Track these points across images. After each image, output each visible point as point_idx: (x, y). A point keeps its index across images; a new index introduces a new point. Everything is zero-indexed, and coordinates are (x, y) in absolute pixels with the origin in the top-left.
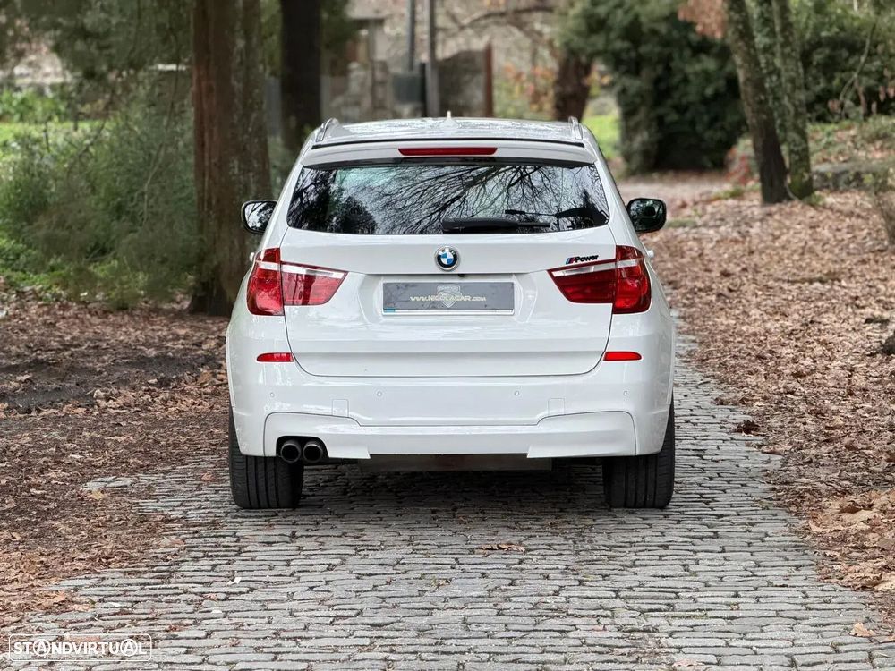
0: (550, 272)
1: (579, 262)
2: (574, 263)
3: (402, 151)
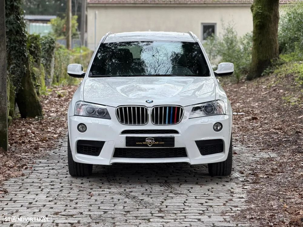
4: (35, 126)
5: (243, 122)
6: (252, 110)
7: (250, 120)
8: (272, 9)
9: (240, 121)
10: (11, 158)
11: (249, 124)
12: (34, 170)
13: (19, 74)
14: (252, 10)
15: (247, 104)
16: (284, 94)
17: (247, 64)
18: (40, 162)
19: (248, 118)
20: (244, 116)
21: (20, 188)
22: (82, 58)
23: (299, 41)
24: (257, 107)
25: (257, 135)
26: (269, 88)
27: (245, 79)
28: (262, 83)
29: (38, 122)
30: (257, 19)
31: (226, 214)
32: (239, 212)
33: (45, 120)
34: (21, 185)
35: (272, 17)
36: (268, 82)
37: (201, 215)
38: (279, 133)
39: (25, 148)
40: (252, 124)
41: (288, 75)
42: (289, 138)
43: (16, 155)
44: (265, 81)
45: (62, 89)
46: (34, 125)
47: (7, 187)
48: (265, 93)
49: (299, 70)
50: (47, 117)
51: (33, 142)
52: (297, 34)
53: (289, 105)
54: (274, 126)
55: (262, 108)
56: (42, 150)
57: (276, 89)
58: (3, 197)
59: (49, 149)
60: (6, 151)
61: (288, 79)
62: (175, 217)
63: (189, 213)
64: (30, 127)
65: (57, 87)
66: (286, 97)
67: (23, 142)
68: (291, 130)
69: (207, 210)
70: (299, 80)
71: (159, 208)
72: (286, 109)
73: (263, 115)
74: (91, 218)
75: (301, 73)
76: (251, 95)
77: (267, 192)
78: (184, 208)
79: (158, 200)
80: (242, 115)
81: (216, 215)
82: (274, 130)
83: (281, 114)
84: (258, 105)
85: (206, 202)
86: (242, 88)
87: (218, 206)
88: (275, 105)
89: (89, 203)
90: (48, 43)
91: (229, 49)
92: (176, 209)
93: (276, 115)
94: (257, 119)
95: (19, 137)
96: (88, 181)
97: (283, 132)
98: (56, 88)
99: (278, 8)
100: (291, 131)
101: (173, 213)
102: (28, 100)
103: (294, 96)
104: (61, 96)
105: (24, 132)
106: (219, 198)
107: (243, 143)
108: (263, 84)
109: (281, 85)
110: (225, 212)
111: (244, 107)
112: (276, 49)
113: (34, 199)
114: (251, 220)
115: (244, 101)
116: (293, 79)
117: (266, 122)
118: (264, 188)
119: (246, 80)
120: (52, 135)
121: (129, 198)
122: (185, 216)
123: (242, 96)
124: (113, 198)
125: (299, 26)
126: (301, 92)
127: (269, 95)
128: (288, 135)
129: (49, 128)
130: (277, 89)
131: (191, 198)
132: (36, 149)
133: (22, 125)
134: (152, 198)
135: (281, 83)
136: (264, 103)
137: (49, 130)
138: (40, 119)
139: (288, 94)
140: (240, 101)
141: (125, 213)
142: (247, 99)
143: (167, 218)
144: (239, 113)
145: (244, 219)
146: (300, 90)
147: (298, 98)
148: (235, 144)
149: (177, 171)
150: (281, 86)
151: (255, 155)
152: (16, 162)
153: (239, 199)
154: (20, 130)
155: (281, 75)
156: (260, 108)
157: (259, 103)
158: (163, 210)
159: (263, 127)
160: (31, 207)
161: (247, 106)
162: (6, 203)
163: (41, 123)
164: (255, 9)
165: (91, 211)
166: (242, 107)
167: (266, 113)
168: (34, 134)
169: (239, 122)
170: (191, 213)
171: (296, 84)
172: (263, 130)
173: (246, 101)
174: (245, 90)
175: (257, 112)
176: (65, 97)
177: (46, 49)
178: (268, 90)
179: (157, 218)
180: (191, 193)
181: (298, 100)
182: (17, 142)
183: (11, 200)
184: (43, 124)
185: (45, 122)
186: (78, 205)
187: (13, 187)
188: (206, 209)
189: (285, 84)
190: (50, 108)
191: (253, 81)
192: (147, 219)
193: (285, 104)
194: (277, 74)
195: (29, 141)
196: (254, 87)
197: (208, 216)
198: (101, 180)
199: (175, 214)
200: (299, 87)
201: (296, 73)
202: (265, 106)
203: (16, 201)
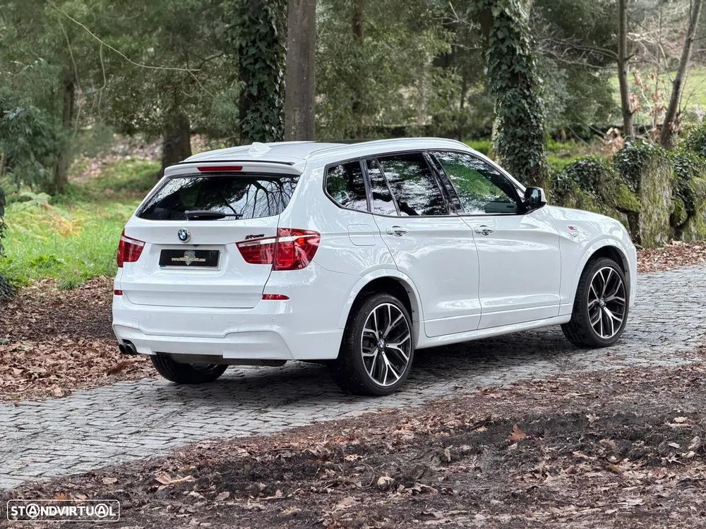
0: (237, 244)
1: (253, 238)
2: (250, 239)
3: (199, 168)
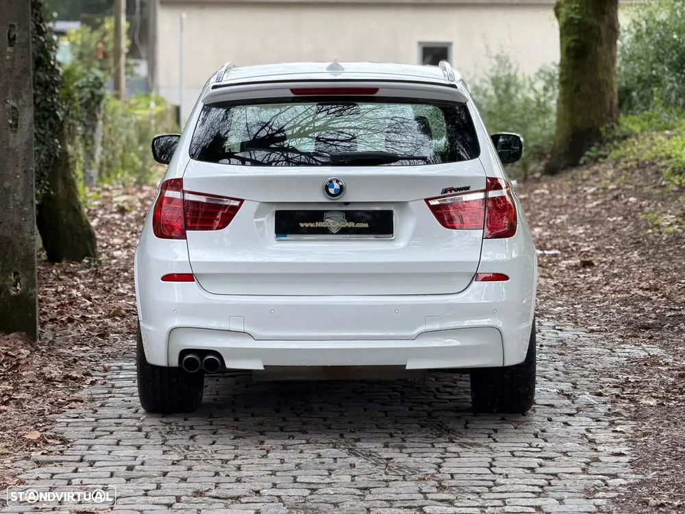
0: (427, 200)
1: (453, 193)
2: (449, 193)
3: (293, 90)
4: (86, 281)
5: (561, 271)
6: (574, 245)
7: (576, 268)
8: (603, 12)
9: (555, 270)
10: (51, 358)
11: (578, 277)
12: (113, 386)
13: (44, 160)
14: (557, 15)
15: (557, 229)
16: (641, 207)
17: (544, 138)
18: (121, 368)
19: (572, 262)
20: (560, 258)
21: (93, 430)
22: (153, 122)
23: (661, 86)
24: (583, 236)
25: (605, 304)
26: (602, 193)
27: (541, 171)
28: (584, 180)
29: (90, 272)
30: (569, 35)
31: (597, 495)
32: (626, 489)
33: (105, 268)
34: (95, 424)
35: (603, 29)
36: (597, 179)
37: (539, 497)
38: (654, 298)
39: (75, 334)
40: (585, 277)
41: (644, 162)
42: (680, 310)
43: (61, 350)
44: (591, 177)
45: (123, 194)
46: (83, 277)
47: (63, 429)
48: (595, 203)
49: (669, 152)
50: (108, 260)
51: (91, 319)
52: (656, 69)
53: (660, 233)
54: (637, 281)
55: (596, 239)
56: (117, 340)
57: (620, 195)
58: (61, 452)
59: (131, 336)
60: (35, 340)
61: (645, 171)
62: (480, 502)
63: (510, 492)
64: (75, 283)
65: (111, 188)
66: (647, 214)
67: (71, 320)
68: (680, 292)
69: (550, 484)
70: (671, 176)
71: (436, 481)
72: (656, 243)
73: (604, 257)
74: (284, 505)
75: (676, 160)
76: (563, 209)
77: (674, 441)
78: (494, 481)
79: (426, 459)
80: (555, 255)
81: (573, 497)
82: (640, 292)
83: (648, 253)
84: (584, 233)
85: (541, 466)
86: (537, 192)
87: (571, 473)
88: (624, 232)
89: (269, 468)
90: (87, 86)
91: (501, 102)
92: (476, 483)
93: (635, 256)
94: (593, 265)
95: (58, 306)
96: (250, 415)
97: (662, 297)
98: (108, 190)
99: (616, 9)
100: (680, 294)
101: (473, 493)
102: (65, 220)
103: (665, 212)
104: (127, 211)
105: (64, 296)
106: (568, 456)
107: (576, 323)
108: (587, 182)
109: (630, 187)
110: (593, 489)
111: (554, 237)
112: (611, 103)
113: (136, 457)
114: (661, 509)
115: (548, 223)
116: (657, 173)
117: (615, 272)
118: (661, 431)
119: (542, 175)
120: (131, 303)
121: (357, 456)
122: (503, 500)
123: (541, 211)
124: (320, 455)
125: (660, 50)
126: (679, 201)
127: (605, 209)
128: (675, 303)
129: (120, 285)
130: (623, 196)
131: (502, 454)
132: (103, 335)
133: (54, 280)
134: (410, 455)
135: (629, 181)
136: (597, 228)
137: (121, 291)
138: (93, 264)
139: (649, 206)
140: (540, 224)
141: (359, 492)
142: (555, 218)
143: (463, 505)
144: (546, 252)
145: (644, 508)
146: (676, 198)
147: (677, 216)
148: (558, 326)
149: (448, 390)
150: (631, 189)
151: (614, 352)
152: (65, 367)
153: (614, 457)
154: (54, 290)
155: (626, 162)
156: (591, 239)
157: (586, 229)
158: (446, 485)
159: (612, 283)
160: (133, 478)
161: (559, 234)
162: (74, 468)
163: (98, 275)
164: (563, 10)
165: (278, 486)
166: (548, 237)
167: (608, 251)
168: (90, 299)
169: (553, 273)
170: (513, 492)
171: (664, 183)
172: (615, 292)
173: (554, 223)
174: (545, 197)
175: (587, 249)
176: (134, 212)
177: (84, 101)
178: (601, 198)
179: (439, 503)
180: (497, 442)
181: (677, 222)
182: (56, 319)
183: (81, 461)
184: (104, 278)
185: (107, 272)
186: (244, 473)
187: (76, 429)
188: (546, 482)
189: (638, 184)
190: (108, 237)
191: (561, 177)
192: (415, 507)
193: (650, 231)
194: (617, 162)
195: (83, 317)
196: (566, 191)
197: (557, 500)
198: (278, 411)
199: (478, 493)
200: (675, 192)
201: (661, 159)
202: (603, 235)
203: (94, 462)
